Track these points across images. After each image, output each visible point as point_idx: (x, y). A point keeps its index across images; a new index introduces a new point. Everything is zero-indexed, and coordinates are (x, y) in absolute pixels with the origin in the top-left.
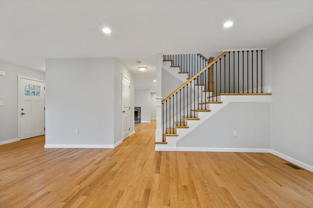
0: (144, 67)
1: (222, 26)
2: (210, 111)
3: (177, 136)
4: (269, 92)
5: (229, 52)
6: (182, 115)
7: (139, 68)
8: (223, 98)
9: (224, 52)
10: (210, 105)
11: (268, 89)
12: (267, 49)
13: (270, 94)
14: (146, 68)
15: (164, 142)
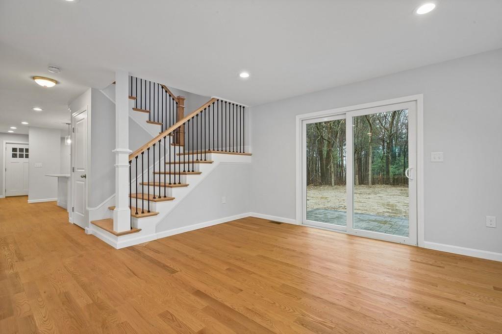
0: (52, 80)
1: (238, 75)
2: (200, 173)
3: (156, 215)
4: (250, 152)
5: (218, 100)
6: (140, 181)
7: (34, 78)
8: (213, 156)
9: (213, 98)
10: (201, 165)
11: (249, 149)
12: (248, 106)
13: (251, 155)
14: (57, 82)
15: (134, 230)
